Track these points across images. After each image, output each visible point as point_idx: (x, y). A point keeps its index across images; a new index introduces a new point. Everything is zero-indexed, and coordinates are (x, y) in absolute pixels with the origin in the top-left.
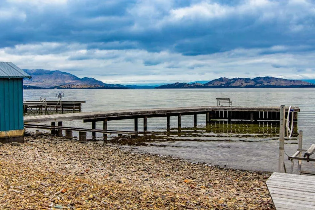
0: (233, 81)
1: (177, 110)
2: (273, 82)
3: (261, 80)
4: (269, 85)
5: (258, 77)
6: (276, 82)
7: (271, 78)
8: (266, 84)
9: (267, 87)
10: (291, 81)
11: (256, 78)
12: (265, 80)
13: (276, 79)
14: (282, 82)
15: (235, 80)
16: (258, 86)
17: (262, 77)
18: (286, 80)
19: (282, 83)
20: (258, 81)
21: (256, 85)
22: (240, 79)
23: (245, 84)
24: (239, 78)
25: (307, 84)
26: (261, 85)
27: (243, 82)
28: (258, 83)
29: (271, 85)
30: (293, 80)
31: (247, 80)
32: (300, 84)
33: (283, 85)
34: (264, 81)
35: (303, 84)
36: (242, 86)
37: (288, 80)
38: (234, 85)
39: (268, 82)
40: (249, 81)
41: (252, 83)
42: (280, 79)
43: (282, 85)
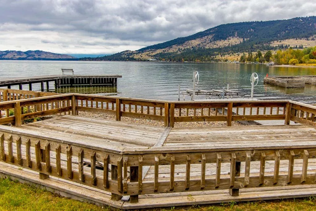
0: (5, 53)
1: (43, 78)
2: (43, 55)
3: (33, 53)
4: (40, 57)
5: (29, 51)
6: (46, 55)
7: (42, 51)
8: (37, 57)
9: (38, 60)
10: (59, 55)
11: (27, 51)
12: (36, 53)
13: (46, 53)
14: (51, 55)
15: (7, 52)
16: (30, 59)
17: (33, 50)
18: (54, 54)
19: (51, 57)
20: (30, 54)
21: (28, 58)
22: (13, 51)
23: (18, 57)
24: (11, 51)
25: (71, 58)
26: (32, 57)
27: (16, 54)
28: (30, 56)
29: (42, 57)
30: (60, 54)
31: (19, 53)
32: (66, 58)
33: (53, 58)
34: (36, 55)
35: (68, 57)
36: (15, 58)
37: (56, 54)
38: (6, 57)
39: (39, 55)
40: (21, 54)
41: (25, 56)
42: (49, 53)
43: (51, 58)
